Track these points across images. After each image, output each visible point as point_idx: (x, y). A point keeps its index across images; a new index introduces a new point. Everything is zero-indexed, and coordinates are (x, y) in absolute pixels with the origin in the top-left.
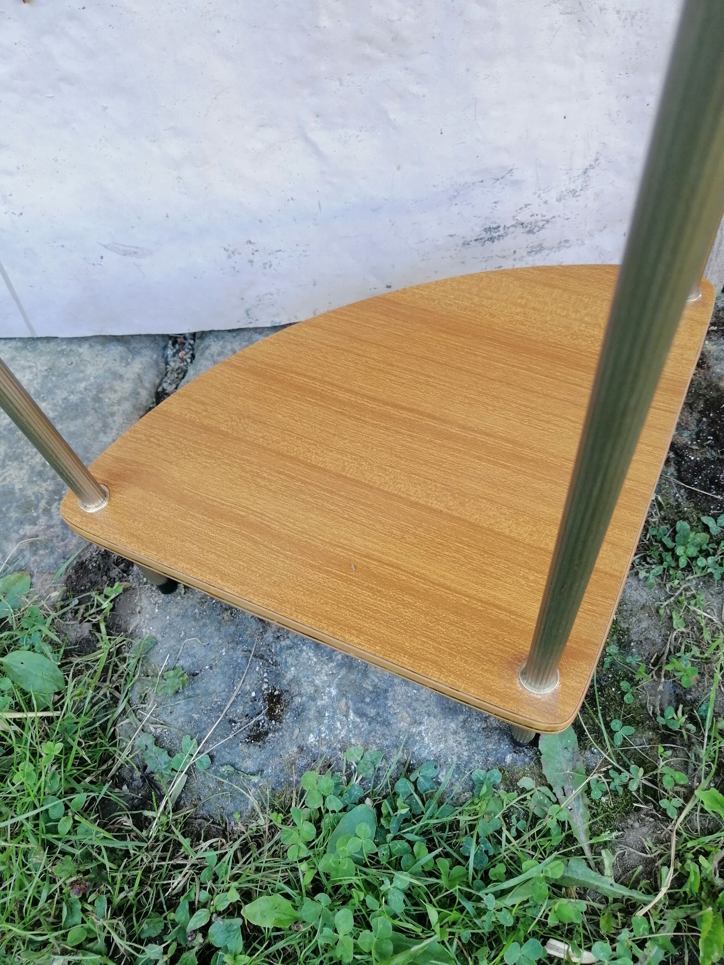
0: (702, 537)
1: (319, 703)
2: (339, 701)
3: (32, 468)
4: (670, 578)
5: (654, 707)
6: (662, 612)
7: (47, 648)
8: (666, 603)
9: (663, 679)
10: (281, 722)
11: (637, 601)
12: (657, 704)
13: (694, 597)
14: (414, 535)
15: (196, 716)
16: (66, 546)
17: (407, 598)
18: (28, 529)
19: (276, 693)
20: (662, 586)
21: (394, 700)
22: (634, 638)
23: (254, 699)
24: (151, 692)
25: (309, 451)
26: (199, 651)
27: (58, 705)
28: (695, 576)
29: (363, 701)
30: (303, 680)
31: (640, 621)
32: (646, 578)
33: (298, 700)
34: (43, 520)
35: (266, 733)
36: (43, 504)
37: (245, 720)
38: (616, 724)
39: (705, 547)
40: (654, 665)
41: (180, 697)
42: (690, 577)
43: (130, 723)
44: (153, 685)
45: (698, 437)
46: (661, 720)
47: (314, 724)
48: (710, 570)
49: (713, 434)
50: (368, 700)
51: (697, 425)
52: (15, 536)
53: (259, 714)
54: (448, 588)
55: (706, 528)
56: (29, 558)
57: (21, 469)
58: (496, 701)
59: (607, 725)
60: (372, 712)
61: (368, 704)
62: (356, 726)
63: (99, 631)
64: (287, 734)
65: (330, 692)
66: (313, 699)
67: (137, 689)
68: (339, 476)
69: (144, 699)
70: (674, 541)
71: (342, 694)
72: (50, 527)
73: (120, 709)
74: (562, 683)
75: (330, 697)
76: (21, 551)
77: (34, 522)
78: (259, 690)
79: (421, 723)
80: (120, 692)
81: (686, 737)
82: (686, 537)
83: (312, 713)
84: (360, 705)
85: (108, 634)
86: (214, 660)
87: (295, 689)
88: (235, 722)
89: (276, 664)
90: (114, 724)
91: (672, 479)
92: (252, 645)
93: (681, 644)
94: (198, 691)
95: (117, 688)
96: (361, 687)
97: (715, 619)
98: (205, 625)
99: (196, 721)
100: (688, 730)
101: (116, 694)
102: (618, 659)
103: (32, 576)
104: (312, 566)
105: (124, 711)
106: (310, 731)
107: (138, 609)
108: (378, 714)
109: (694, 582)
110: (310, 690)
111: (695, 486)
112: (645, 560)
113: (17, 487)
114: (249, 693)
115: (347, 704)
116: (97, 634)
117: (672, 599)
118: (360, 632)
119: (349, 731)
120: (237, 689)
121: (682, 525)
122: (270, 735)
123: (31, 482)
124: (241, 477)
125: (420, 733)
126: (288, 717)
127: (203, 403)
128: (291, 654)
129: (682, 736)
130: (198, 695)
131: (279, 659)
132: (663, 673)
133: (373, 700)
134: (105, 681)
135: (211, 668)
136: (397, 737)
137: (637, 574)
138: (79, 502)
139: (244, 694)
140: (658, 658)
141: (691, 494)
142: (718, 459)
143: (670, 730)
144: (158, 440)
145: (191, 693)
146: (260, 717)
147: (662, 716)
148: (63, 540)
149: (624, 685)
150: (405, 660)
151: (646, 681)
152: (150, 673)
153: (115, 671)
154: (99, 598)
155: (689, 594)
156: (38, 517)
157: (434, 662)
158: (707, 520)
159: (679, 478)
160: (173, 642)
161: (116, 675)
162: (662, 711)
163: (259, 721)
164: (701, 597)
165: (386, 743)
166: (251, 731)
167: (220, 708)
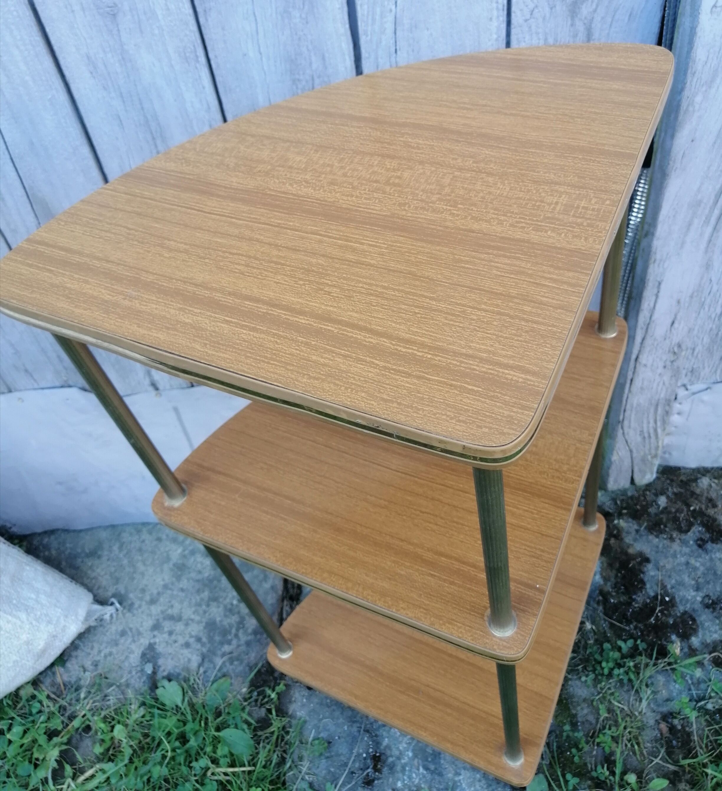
0: (616, 655)
1: (403, 761)
2: (414, 760)
3: (225, 606)
4: (600, 682)
5: (591, 765)
6: (595, 703)
7: (245, 727)
8: (597, 698)
9: (596, 747)
10: (381, 774)
11: (581, 696)
12: (593, 762)
13: (612, 694)
14: (451, 674)
15: (332, 770)
16: (249, 658)
17: (449, 711)
18: (227, 648)
19: (378, 755)
20: (595, 686)
21: (445, 760)
22: (580, 719)
23: (365, 759)
24: (305, 754)
26: (332, 728)
27: (253, 762)
28: (614, 680)
29: (427, 760)
30: (393, 746)
31: (582, 709)
32: (586, 681)
33: (390, 760)
34: (235, 642)
35: (373, 781)
36: (234, 631)
37: (360, 772)
38: (569, 776)
39: (619, 661)
40: (592, 737)
41: (323, 757)
42: (611, 681)
43: (294, 774)
44: (306, 750)
45: (615, 587)
46: (594, 774)
47: (400, 775)
48: (621, 677)
49: (624, 585)
50: (430, 759)
51: (615, 579)
52: (219, 653)
53: (368, 768)
54: (469, 705)
55: (620, 649)
56: (229, 668)
57: (219, 607)
58: (494, 768)
59: (564, 776)
60: (432, 767)
61: (430, 762)
62: (424, 776)
63: (271, 714)
64: (385, 781)
65: (408, 755)
66: (399, 758)
67: (297, 752)
69: (301, 759)
70: (602, 656)
71: (415, 756)
72: (238, 646)
73: (288, 765)
74: (526, 760)
75: (408, 758)
76: (224, 663)
77: (229, 643)
78: (367, 753)
79: (460, 774)
80: (286, 753)
81: (609, 785)
82: (608, 654)
83: (399, 768)
84: (426, 763)
85: (277, 716)
86: (340, 733)
87: (388, 753)
88: (355, 773)
89: (376, 736)
90: (284, 775)
91: (601, 614)
92: (361, 723)
93: (606, 724)
94: (333, 754)
95: (285, 751)
96: (426, 751)
97: (626, 708)
98: (334, 710)
99: (333, 773)
100: (610, 780)
101: (285, 755)
102: (571, 734)
103: (231, 678)
104: (400, 692)
105: (290, 767)
106: (398, 780)
107: (293, 699)
108: (436, 769)
109: (613, 684)
110: (397, 753)
111: (614, 620)
112: (586, 669)
113: (218, 619)
114: (362, 754)
115: (418, 762)
116: (270, 716)
117: (601, 695)
118: (426, 729)
119: (420, 779)
120: (355, 751)
121: (607, 646)
122: (376, 782)
123: (226, 616)
124: (360, 637)
125: (460, 780)
126: (385, 770)
128: (384, 730)
129: (607, 784)
130: (332, 756)
131: (378, 733)
132: (596, 743)
133: (432, 760)
134: (276, 746)
135: (339, 738)
136: (447, 783)
137: (580, 678)
138: (277, 651)
139: (359, 755)
140: (594, 733)
141: (612, 626)
142: (627, 602)
143: (600, 780)
145: (328, 755)
146: (369, 770)
147: (596, 771)
148: (247, 654)
149: (574, 751)
150: (449, 745)
151: (586, 748)
152: (304, 741)
153: (282, 740)
154: (269, 692)
155: (610, 692)
156: (231, 640)
157: (463, 747)
158: (620, 643)
159: (606, 614)
160: (316, 722)
161: (283, 743)
162: (596, 767)
163: (369, 773)
164: (617, 694)
165: (441, 787)
166: (365, 779)
167: (346, 765)
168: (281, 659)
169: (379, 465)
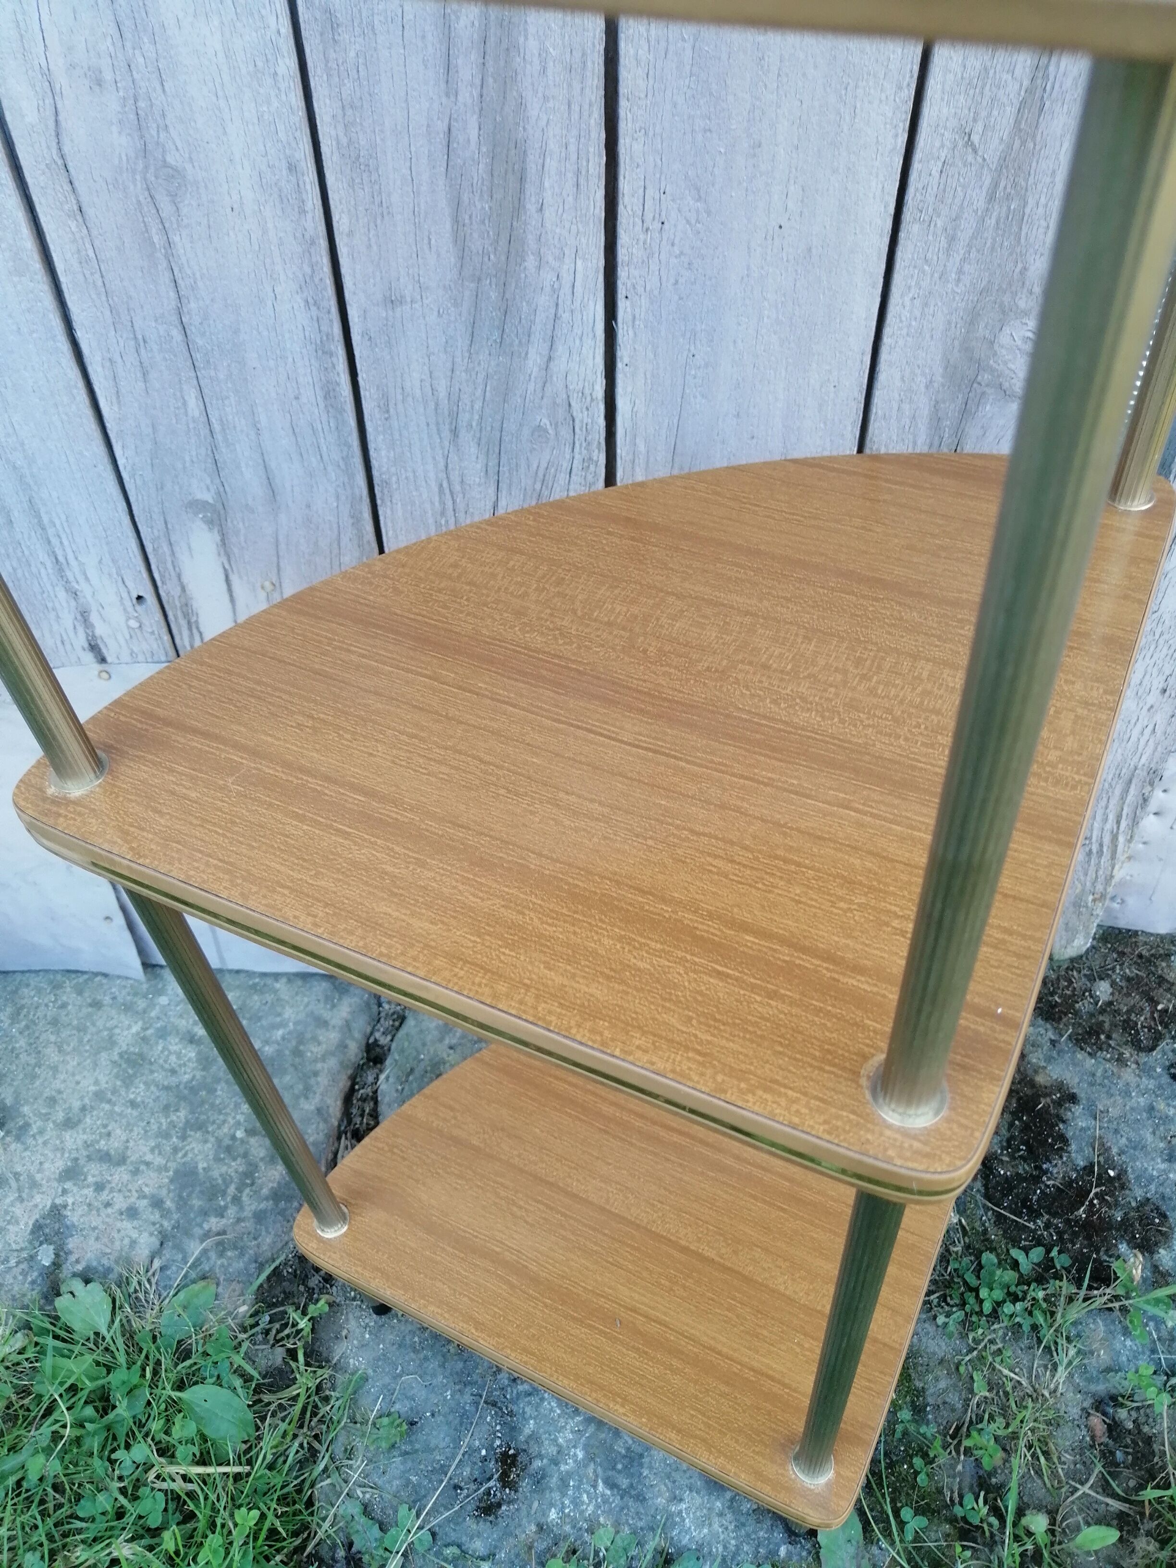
0: (1010, 1276)
1: (563, 1468)
2: (586, 1466)
3: (219, 1141)
4: (973, 1327)
5: (952, 1492)
6: (962, 1369)
7: (238, 1382)
8: (967, 1358)
9: (962, 1457)
10: (516, 1491)
11: (934, 1354)
12: (956, 1488)
13: (999, 1352)
14: (684, 1287)
15: (414, 1479)
16: (258, 1246)
17: (675, 1363)
18: (214, 1223)
19: (511, 1452)
20: (963, 1336)
21: (651, 1468)
22: (930, 1400)
23: (484, 1459)
24: (359, 1444)
25: (570, 1177)
26: (421, 1394)
27: (247, 1457)
28: (1002, 1325)
29: (614, 1468)
30: (544, 1437)
31: (937, 1379)
32: (946, 1324)
33: (537, 1463)
34: (232, 1212)
35: (499, 1505)
36: (232, 1190)
37: (473, 1487)
38: (906, 1513)
39: (1013, 1289)
40: (953, 1437)
41: (396, 1453)
42: (996, 1326)
43: (333, 1485)
44: (363, 1435)
45: (1009, 1146)
46: (958, 1511)
47: (556, 1495)
48: (1018, 1319)
49: (1026, 1143)
50: (619, 1466)
51: (1009, 1130)
52: (198, 1231)
53: (489, 1479)
54: (719, 1353)
55: (1015, 1265)
56: (215, 1262)
57: (206, 1141)
58: (767, 1489)
59: (897, 1513)
60: (624, 1483)
61: (619, 1472)
62: (606, 1501)
63: (296, 1360)
64: (524, 1507)
65: (575, 1455)
66: (555, 1462)
67: (342, 1439)
68: (602, 1210)
69: (350, 1453)
70: (978, 1278)
71: (590, 1458)
72: (239, 1220)
73: (322, 1466)
74: (838, 1474)
75: (575, 1461)
76: (205, 1252)
77: (221, 1213)
78: (490, 1448)
79: (681, 1500)
80: (320, 1442)
81: (987, 1534)
82: (992, 1274)
83: (554, 1481)
84: (610, 1473)
85: (307, 1364)
86: (437, 1405)
87: (534, 1449)
88: (461, 1489)
89: (511, 1414)
90: (312, 1486)
91: (978, 1197)
92: (482, 1387)
93: (984, 1411)
94: (417, 1446)
95: (316, 1437)
96: (611, 1449)
97: (1024, 1382)
98: (426, 1359)
99: (414, 1485)
100: (990, 1525)
101: (316, 1445)
102: (912, 1428)
103: (218, 1284)
104: (574, 1319)
105: (325, 1470)
106: (552, 1505)
107: (344, 1333)
108: (631, 1486)
109: (1000, 1333)
110: (553, 1450)
111: (1004, 1208)
112: (945, 1301)
113: (201, 1165)
114: (480, 1451)
115: (595, 1471)
116: (293, 1365)
117: (975, 1353)
118: (625, 1400)
119: (598, 1507)
120: (464, 1444)
121: (988, 1258)
122: (504, 1508)
123: (217, 1159)
124: (495, 1204)
125: (680, 1512)
126: (525, 1485)
127: (452, 1109)
128: (529, 1403)
129: (983, 1532)
130: (416, 1451)
131: (515, 1408)
132: (962, 1449)
133: (625, 1467)
134: (301, 1427)
135: (433, 1415)
136: (653, 1516)
137: (935, 1317)
138: (315, 1223)
139: (472, 1451)
140: (958, 1428)
141: (1000, 1219)
142: (1031, 1175)
143: (970, 1524)
144: (402, 1151)
145: (408, 1448)
146: (492, 1483)
147: (961, 1505)
148: (255, 1239)
149: (918, 1462)
150: (673, 1435)
151: (943, 1458)
152: (359, 1418)
153: (314, 1414)
154: (294, 1315)
155: (994, 1348)
156: (226, 1208)
157: (704, 1440)
158: (1016, 1253)
159: (987, 1196)
160: (387, 1380)
161: (315, 1420)
162: (961, 1497)
163: (490, 1488)
164: (1007, 1353)
165: (640, 1524)
166: (480, 1501)
167: (443, 1469)
168: (321, 1240)
169: (590, 731)
